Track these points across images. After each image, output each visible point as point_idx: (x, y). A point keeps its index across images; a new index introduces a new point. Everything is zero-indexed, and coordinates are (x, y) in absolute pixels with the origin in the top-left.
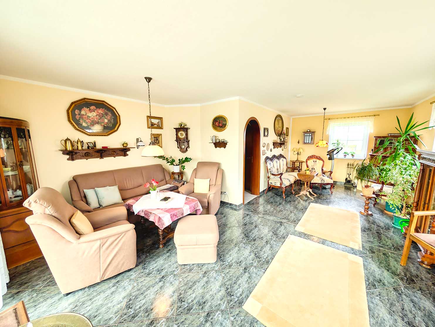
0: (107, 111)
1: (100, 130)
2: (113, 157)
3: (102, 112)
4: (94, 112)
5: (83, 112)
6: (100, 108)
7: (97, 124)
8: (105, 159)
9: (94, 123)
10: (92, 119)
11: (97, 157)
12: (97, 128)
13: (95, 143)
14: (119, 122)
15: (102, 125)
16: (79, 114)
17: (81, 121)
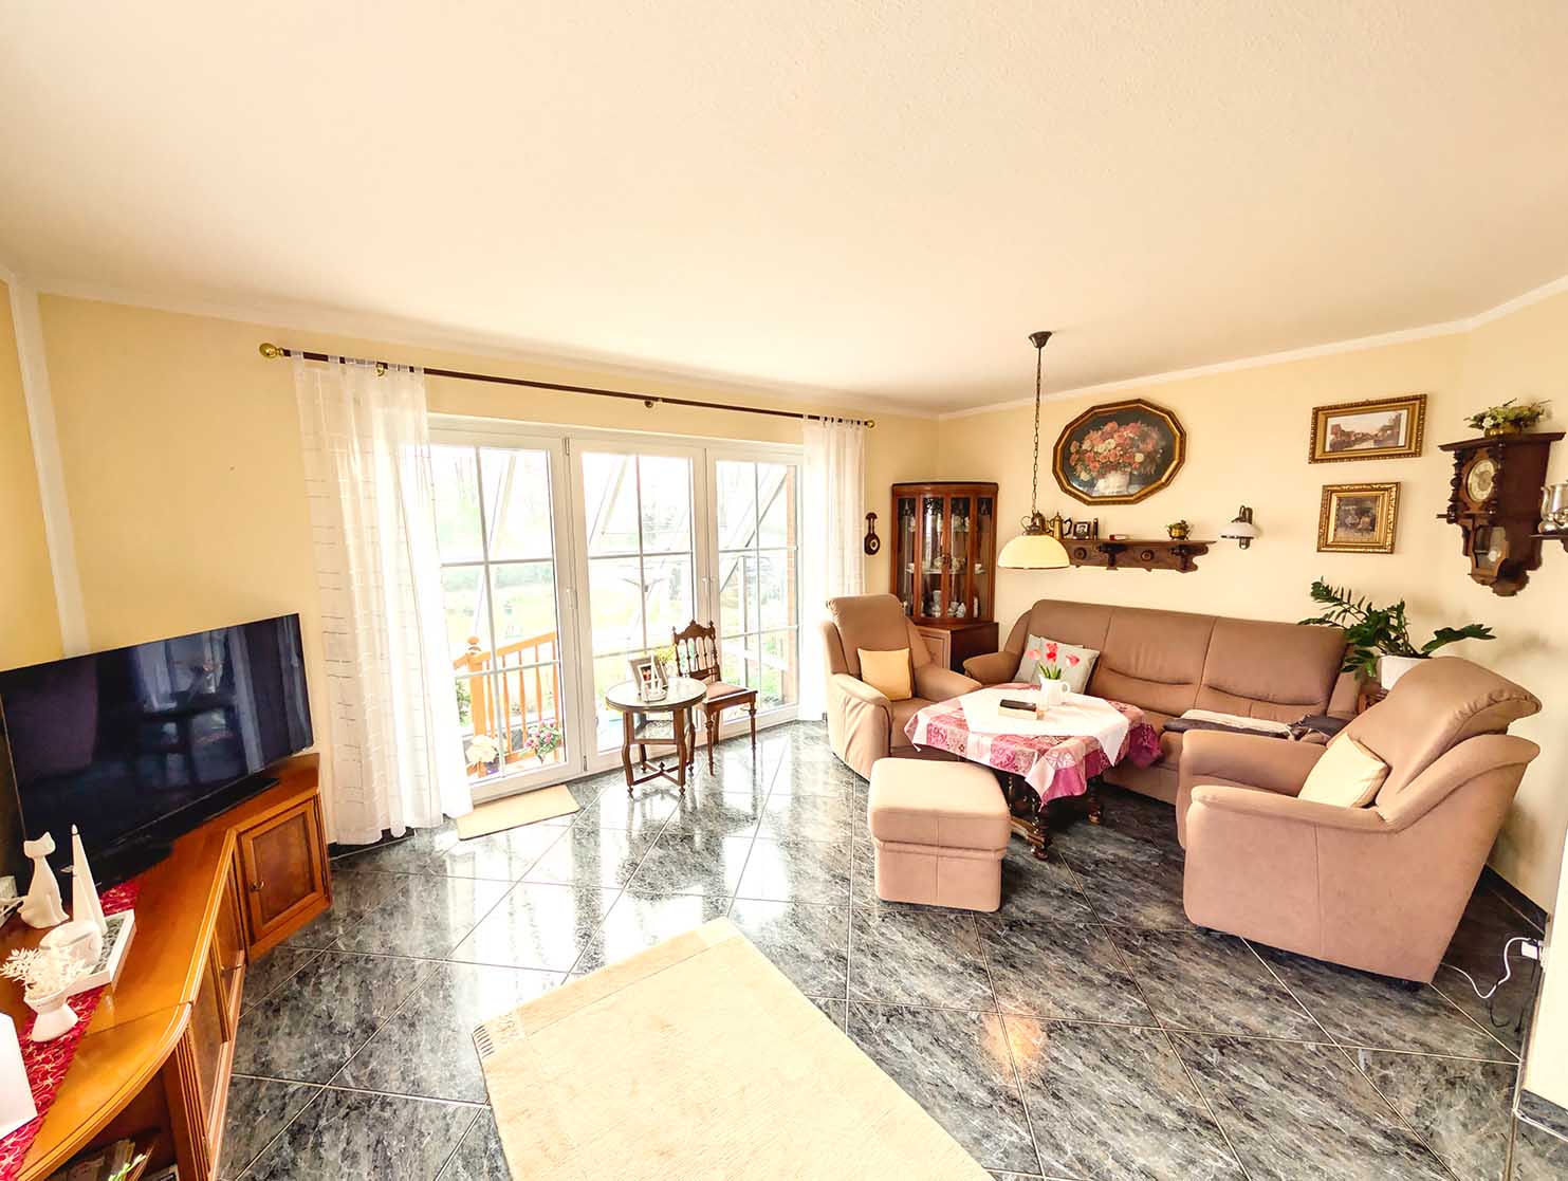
0: (1146, 429)
1: (1119, 487)
2: (1144, 570)
3: (1131, 435)
4: (1112, 438)
5: (1086, 446)
6: (1128, 424)
7: (1113, 472)
8: (1121, 570)
9: (1108, 467)
10: (1105, 458)
11: (1100, 564)
12: (1111, 484)
13: (1096, 524)
14: (1177, 457)
15: (1125, 472)
16: (1077, 452)
17: (1079, 468)
